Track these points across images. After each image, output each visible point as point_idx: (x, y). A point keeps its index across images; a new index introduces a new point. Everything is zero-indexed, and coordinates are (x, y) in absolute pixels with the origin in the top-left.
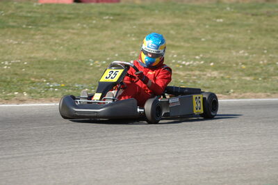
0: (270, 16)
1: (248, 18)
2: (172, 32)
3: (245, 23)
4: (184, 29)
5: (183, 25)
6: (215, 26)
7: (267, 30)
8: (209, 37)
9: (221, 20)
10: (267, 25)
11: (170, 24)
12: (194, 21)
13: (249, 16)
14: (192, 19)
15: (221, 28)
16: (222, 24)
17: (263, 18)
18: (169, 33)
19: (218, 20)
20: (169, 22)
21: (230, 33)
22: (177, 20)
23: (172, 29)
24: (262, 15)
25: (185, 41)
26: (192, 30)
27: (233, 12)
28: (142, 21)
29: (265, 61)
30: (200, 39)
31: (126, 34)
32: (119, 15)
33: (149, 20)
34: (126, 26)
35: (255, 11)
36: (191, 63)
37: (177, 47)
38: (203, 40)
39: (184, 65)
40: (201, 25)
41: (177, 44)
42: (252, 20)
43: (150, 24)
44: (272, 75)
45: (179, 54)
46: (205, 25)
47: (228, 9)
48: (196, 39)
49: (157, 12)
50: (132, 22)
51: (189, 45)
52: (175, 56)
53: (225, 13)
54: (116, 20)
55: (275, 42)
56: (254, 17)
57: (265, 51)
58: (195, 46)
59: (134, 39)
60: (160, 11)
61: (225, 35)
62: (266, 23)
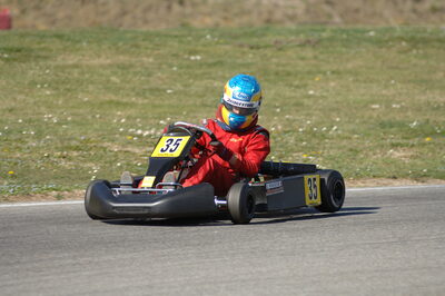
0: (280, 49)
1: (244, 53)
2: (114, 79)
3: (239, 61)
4: (136, 74)
5: (131, 66)
6: (188, 67)
7: (277, 74)
8: (179, 87)
9: (198, 58)
10: (278, 65)
11: (110, 66)
12: (151, 60)
13: (246, 49)
14: (148, 56)
15: (199, 72)
16: (200, 65)
17: (269, 52)
18: (108, 81)
19: (193, 58)
20: (109, 61)
21: (214, 79)
22: (122, 59)
23: (115, 74)
24: (266, 47)
25: (138, 94)
26: (149, 75)
27: (217, 43)
28: (60, 61)
29: (280, 127)
30: (165, 90)
31: (33, 83)
32: (19, 50)
33: (72, 60)
34: (33, 71)
35: (254, 41)
36: (152, 131)
37: (126, 105)
38: (169, 91)
39: (140, 136)
40: (164, 66)
41: (125, 100)
42: (251, 56)
43: (76, 66)
44: (292, 151)
45: (128, 118)
46: (171, 66)
47: (208, 37)
48: (156, 91)
49: (85, 44)
50: (41, 63)
51: (146, 101)
52: (123, 121)
53: (204, 45)
54: (15, 60)
55: (293, 94)
56: (254, 51)
57: (278, 110)
58: (157, 102)
59: (48, 93)
60: (89, 42)
61: (205, 82)
62: (274, 60)
